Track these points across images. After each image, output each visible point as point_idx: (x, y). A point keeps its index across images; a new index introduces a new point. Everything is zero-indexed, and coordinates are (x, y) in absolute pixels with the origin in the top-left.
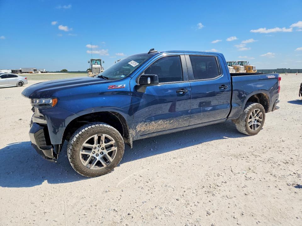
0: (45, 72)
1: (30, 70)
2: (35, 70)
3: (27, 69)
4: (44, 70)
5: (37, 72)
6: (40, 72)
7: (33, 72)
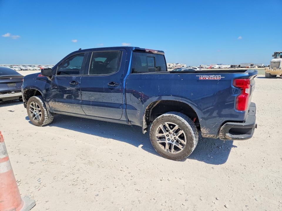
0: (262, 67)
1: (248, 65)
2: (252, 65)
3: (245, 64)
4: (263, 65)
5: (253, 67)
6: (257, 67)
7: (250, 67)
